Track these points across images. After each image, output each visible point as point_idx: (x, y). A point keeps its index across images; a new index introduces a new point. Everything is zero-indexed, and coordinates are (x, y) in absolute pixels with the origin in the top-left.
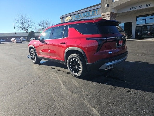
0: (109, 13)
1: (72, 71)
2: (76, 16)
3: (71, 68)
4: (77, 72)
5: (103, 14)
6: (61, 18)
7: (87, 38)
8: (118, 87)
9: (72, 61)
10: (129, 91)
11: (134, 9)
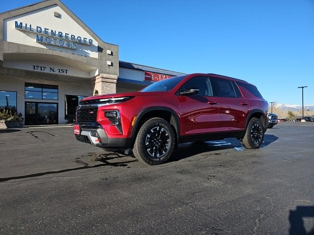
11: (41, 70)
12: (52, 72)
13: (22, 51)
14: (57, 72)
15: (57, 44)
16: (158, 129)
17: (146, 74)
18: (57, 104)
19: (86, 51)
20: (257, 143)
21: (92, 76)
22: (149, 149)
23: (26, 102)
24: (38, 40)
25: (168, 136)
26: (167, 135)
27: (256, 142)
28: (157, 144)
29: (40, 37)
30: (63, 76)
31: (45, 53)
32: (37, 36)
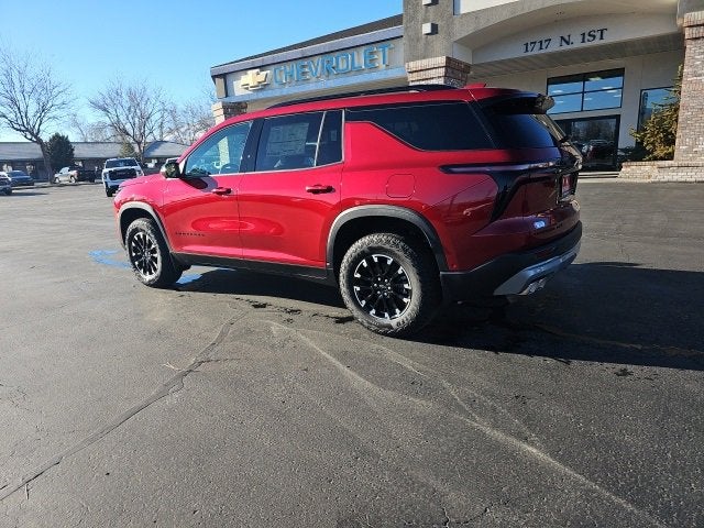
0: (442, 60)
1: (366, 310)
2: (288, 67)
3: (362, 295)
4: (392, 314)
5: (413, 65)
6: (214, 77)
7: (443, 167)
8: (575, 363)
9: (365, 265)
10: (625, 373)
11: (541, 48)
12: (565, 47)
14: (577, 44)
18: (618, 117)
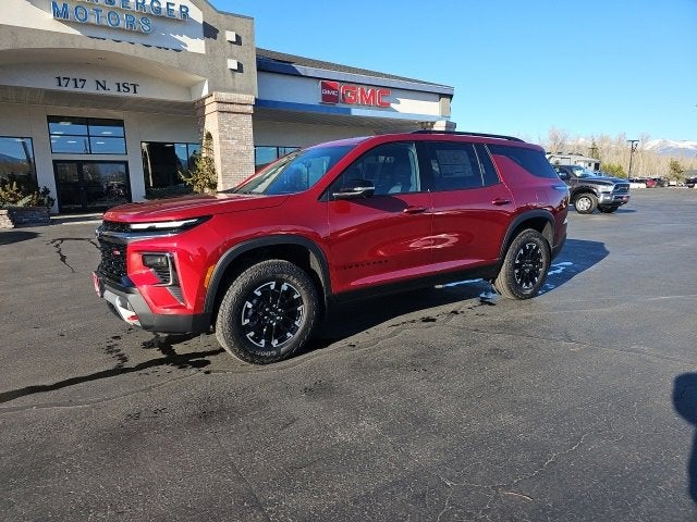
9: (522, 252)
11: (76, 86)
12: (102, 91)
13: (23, 44)
14: (113, 92)
15: (105, 22)
16: (273, 287)
17: (325, 86)
18: (126, 163)
19: (178, 37)
20: (527, 289)
21: (195, 98)
22: (252, 334)
23: (55, 162)
24: (57, 14)
25: (300, 298)
26: (295, 297)
27: (528, 284)
28: (273, 318)
29: (60, 7)
30: (129, 99)
31: (77, 46)
32: (55, 5)
